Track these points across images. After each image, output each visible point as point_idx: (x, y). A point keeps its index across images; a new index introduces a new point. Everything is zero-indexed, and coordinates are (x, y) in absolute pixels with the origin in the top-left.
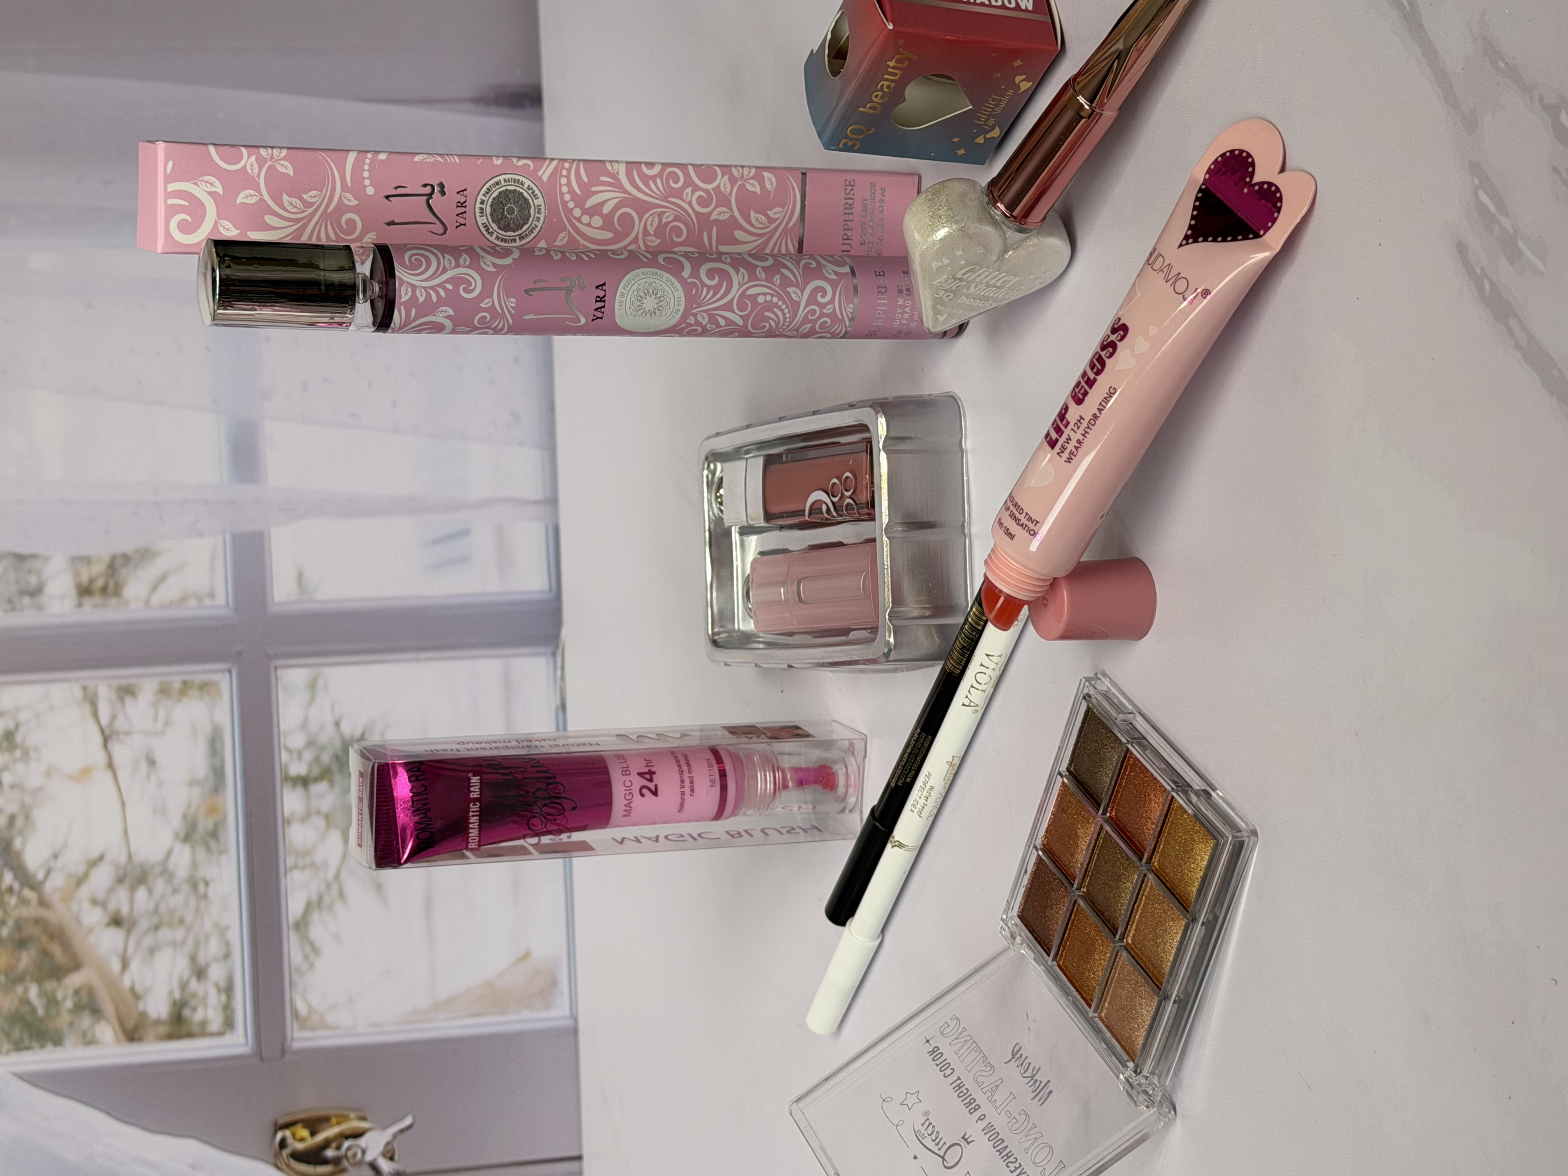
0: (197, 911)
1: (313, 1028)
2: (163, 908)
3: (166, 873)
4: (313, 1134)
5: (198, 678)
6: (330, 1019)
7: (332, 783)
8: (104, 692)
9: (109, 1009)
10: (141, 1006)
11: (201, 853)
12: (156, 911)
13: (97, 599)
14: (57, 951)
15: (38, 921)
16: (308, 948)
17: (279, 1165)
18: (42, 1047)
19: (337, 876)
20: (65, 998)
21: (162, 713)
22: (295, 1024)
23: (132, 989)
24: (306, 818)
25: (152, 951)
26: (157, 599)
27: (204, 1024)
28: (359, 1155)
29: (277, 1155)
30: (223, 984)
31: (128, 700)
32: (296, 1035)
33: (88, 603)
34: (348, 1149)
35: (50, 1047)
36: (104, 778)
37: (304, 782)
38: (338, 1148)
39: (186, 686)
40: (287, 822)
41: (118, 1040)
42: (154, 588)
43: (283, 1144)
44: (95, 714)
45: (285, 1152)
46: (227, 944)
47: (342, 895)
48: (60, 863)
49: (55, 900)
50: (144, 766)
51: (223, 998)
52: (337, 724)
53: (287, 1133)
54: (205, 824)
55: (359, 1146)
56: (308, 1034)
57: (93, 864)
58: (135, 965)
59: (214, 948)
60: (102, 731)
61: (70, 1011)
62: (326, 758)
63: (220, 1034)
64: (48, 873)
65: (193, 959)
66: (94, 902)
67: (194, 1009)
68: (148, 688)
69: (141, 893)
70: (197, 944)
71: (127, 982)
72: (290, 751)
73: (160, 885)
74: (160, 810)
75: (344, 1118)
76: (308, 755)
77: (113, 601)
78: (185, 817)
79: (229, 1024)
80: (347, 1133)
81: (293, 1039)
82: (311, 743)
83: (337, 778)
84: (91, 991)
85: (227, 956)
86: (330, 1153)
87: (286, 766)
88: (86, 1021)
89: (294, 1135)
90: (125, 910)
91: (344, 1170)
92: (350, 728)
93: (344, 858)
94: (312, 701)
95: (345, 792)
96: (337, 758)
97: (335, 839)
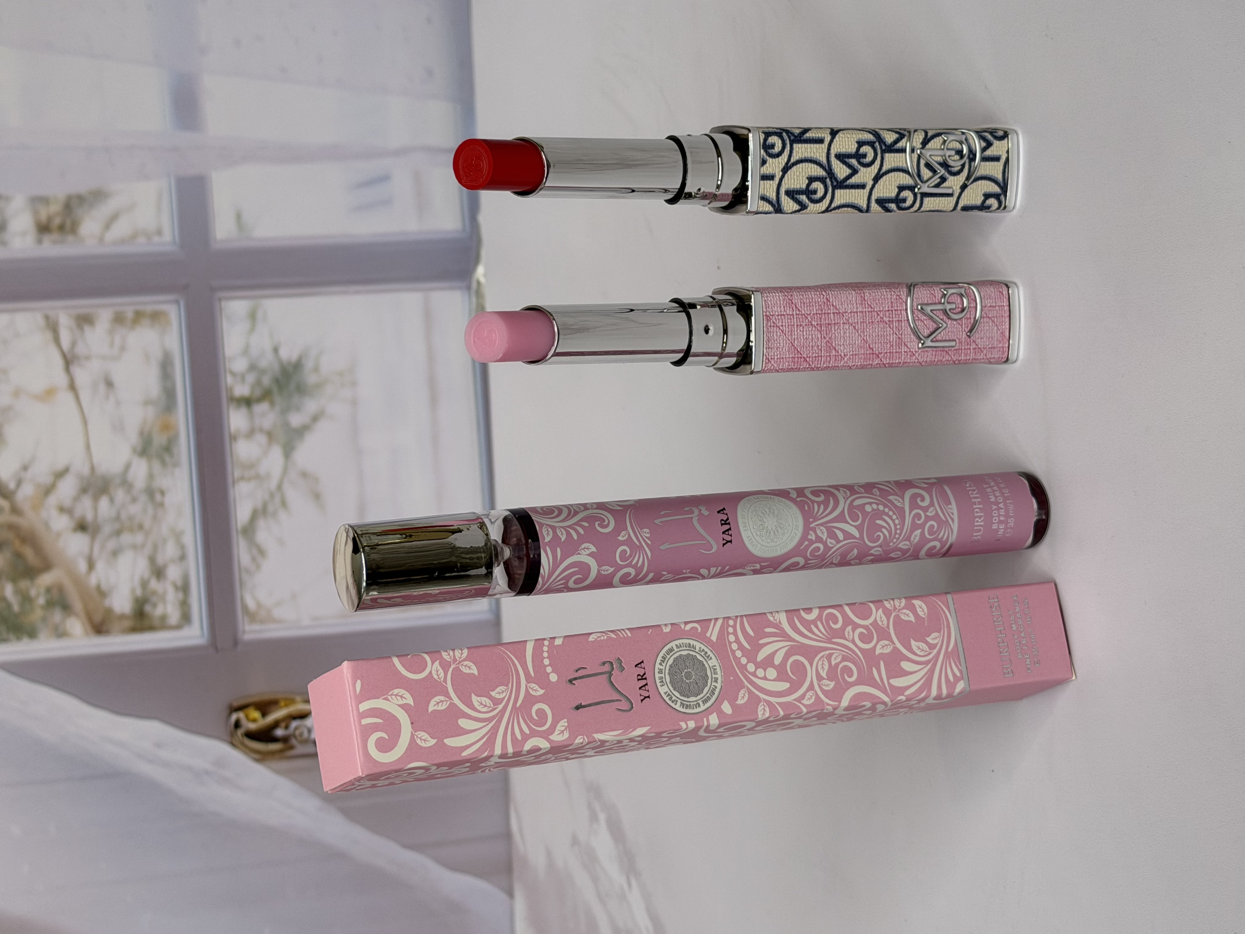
0: (155, 518)
1: (262, 622)
2: (123, 515)
3: (126, 484)
4: (264, 715)
5: (149, 308)
6: (277, 613)
7: (272, 404)
8: (65, 321)
9: (78, 605)
10: (107, 603)
11: (157, 466)
12: (118, 518)
13: (55, 236)
14: (29, 553)
15: (11, 527)
16: (255, 551)
17: (234, 742)
18: (19, 639)
19: (280, 487)
20: (38, 595)
21: (118, 341)
22: (246, 619)
23: (98, 588)
24: (250, 434)
25: (115, 553)
26: (110, 236)
27: (164, 618)
28: (306, 734)
29: (232, 735)
30: (179, 583)
31: (87, 328)
32: (247, 628)
33: (47, 239)
34: (296, 728)
35: (26, 640)
36: (66, 398)
37: (247, 402)
38: (287, 727)
39: (139, 316)
40: (234, 438)
41: (87, 633)
42: (108, 226)
43: (237, 725)
44: (57, 340)
45: (240, 732)
46: (182, 547)
47: (284, 504)
48: (29, 474)
49: (26, 507)
50: (102, 388)
51: (181, 596)
52: (276, 350)
53: (241, 715)
54: (159, 440)
55: (306, 726)
56: (256, 627)
57: (60, 474)
58: (100, 566)
59: (170, 551)
60: (64, 355)
61: (43, 607)
62: (266, 381)
63: (178, 627)
64: (19, 483)
65: (152, 560)
66: (62, 509)
67: (155, 605)
68: (104, 317)
69: (104, 502)
70: (155, 547)
71: (93, 580)
72: (233, 374)
73: (120, 495)
74: (118, 427)
75: (290, 701)
76: (251, 378)
77: (70, 238)
78: (141, 433)
79: (186, 618)
80: (294, 714)
81: (244, 632)
82: (252, 367)
83: (278, 399)
84: (61, 589)
85: (183, 558)
86: (279, 732)
87: (231, 389)
88: (57, 616)
89: (247, 717)
90: (89, 517)
91: (292, 747)
92: (288, 354)
93: (285, 470)
94: (252, 329)
95: (285, 411)
96: (277, 381)
97: (276, 454)
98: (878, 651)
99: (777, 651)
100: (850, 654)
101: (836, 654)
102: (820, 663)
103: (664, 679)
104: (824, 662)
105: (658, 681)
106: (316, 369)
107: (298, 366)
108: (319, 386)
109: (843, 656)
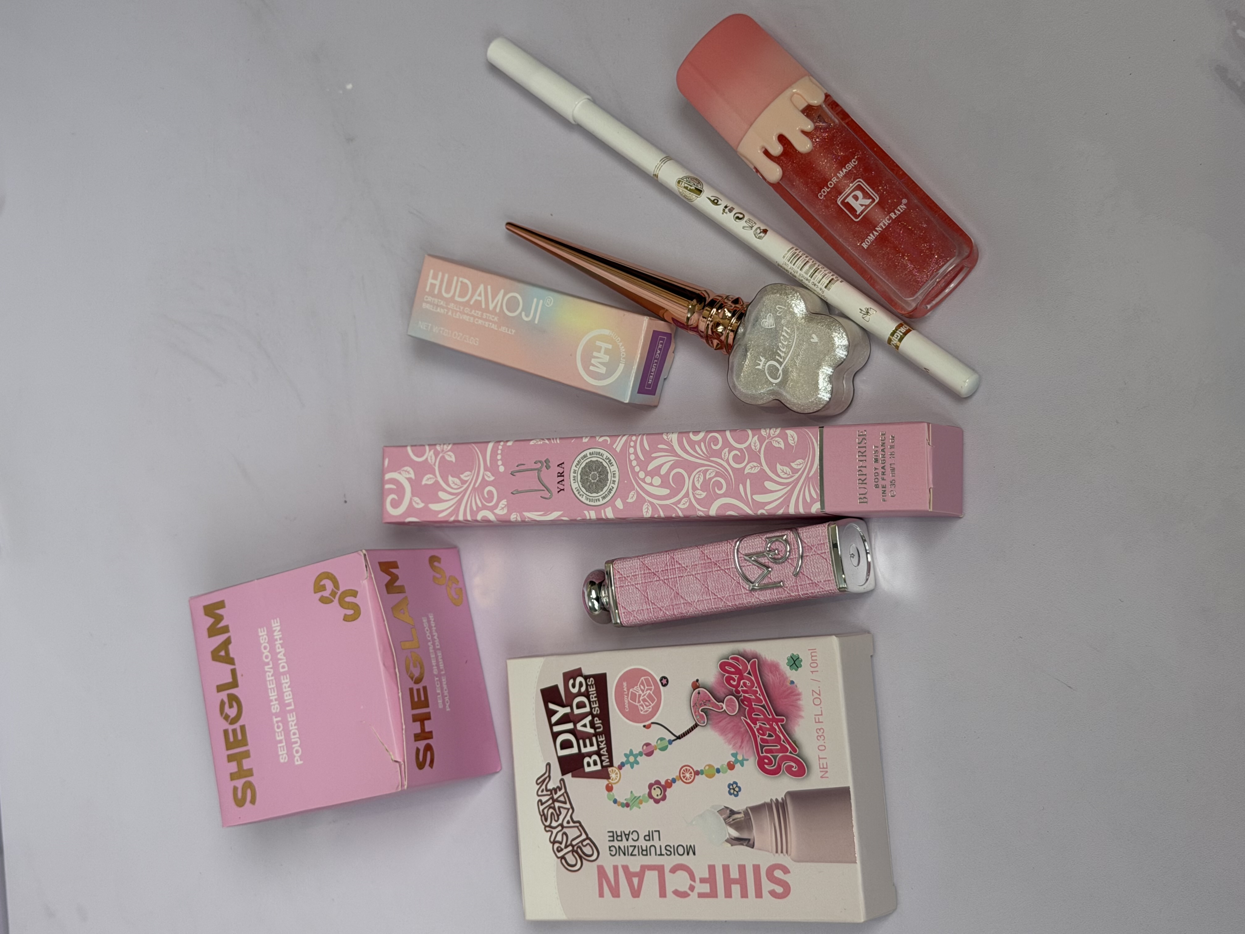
98: (746, 471)
99: (665, 463)
100: (723, 472)
101: (712, 471)
102: (697, 476)
103: (576, 478)
104: (700, 476)
105: (572, 478)
109: (717, 472)
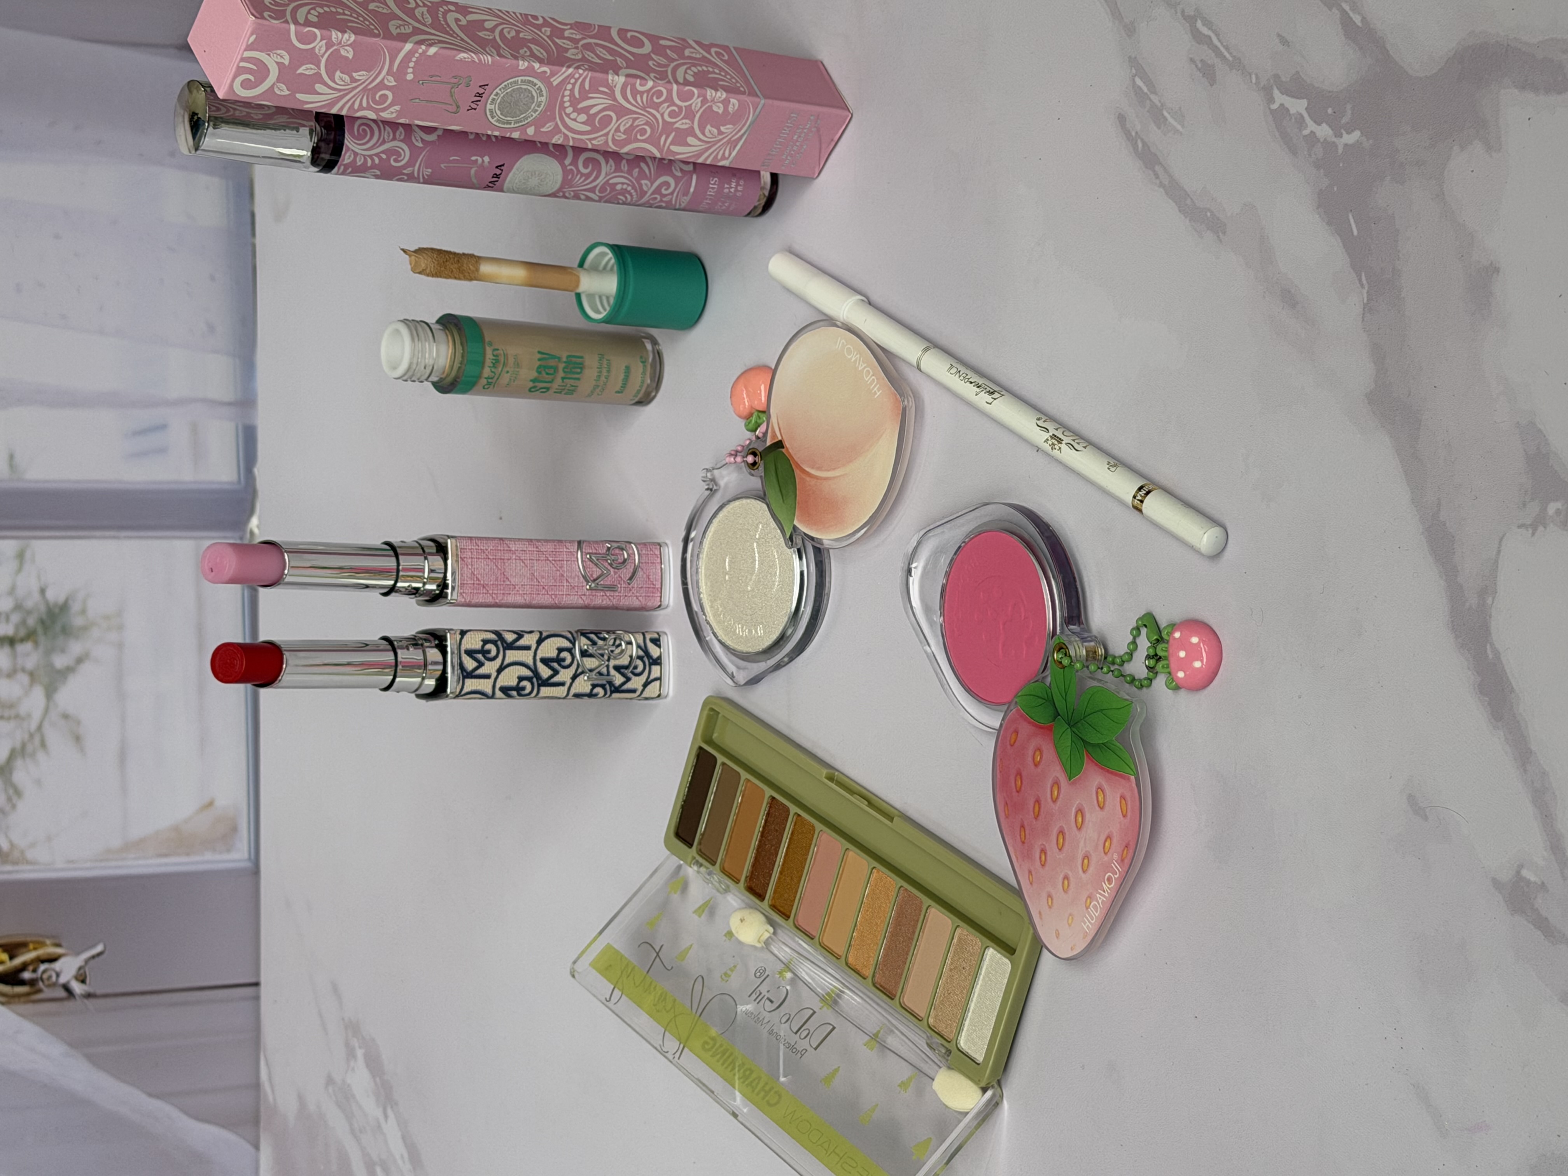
1: (15, 863)
4: (11, 958)
6: (30, 855)
7: (36, 644)
16: (11, 791)
19: (40, 727)
24: (12, 674)
28: (54, 978)
34: (44, 972)
37: (11, 641)
38: (34, 971)
47: (43, 744)
52: (43, 591)
55: (54, 970)
56: (8, 868)
62: (31, 622)
75: (40, 944)
76: (15, 618)
80: (43, 958)
82: (18, 607)
83: (42, 639)
86: (27, 975)
91: (40, 991)
92: (55, 595)
93: (47, 710)
94: (20, 570)
95: (48, 652)
96: (42, 622)
97: (38, 694)
106: (83, 612)
107: (64, 607)
108: (85, 628)
